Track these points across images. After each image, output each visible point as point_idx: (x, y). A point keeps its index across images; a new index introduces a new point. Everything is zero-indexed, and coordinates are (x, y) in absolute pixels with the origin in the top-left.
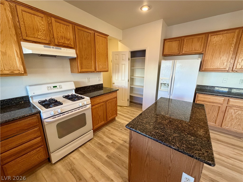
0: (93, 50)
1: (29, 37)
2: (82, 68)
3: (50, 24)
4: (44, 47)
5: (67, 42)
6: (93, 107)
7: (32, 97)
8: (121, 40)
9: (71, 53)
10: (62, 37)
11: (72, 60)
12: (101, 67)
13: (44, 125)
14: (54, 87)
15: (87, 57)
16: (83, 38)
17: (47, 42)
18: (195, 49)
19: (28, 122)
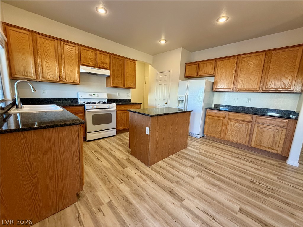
0: (123, 71)
1: (84, 63)
2: (113, 83)
3: (96, 55)
4: (91, 68)
5: (105, 66)
6: (118, 112)
7: (80, 99)
8: (151, 64)
9: (107, 73)
10: (102, 63)
11: (108, 77)
12: (129, 84)
13: (86, 113)
14: (93, 95)
15: (118, 76)
16: (116, 63)
17: (93, 65)
18: (208, 72)
19: (78, 109)
